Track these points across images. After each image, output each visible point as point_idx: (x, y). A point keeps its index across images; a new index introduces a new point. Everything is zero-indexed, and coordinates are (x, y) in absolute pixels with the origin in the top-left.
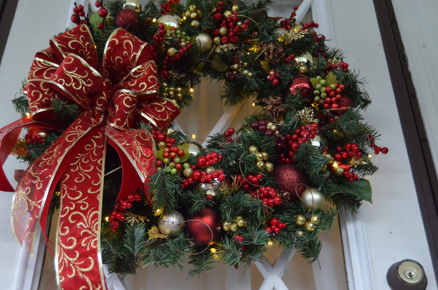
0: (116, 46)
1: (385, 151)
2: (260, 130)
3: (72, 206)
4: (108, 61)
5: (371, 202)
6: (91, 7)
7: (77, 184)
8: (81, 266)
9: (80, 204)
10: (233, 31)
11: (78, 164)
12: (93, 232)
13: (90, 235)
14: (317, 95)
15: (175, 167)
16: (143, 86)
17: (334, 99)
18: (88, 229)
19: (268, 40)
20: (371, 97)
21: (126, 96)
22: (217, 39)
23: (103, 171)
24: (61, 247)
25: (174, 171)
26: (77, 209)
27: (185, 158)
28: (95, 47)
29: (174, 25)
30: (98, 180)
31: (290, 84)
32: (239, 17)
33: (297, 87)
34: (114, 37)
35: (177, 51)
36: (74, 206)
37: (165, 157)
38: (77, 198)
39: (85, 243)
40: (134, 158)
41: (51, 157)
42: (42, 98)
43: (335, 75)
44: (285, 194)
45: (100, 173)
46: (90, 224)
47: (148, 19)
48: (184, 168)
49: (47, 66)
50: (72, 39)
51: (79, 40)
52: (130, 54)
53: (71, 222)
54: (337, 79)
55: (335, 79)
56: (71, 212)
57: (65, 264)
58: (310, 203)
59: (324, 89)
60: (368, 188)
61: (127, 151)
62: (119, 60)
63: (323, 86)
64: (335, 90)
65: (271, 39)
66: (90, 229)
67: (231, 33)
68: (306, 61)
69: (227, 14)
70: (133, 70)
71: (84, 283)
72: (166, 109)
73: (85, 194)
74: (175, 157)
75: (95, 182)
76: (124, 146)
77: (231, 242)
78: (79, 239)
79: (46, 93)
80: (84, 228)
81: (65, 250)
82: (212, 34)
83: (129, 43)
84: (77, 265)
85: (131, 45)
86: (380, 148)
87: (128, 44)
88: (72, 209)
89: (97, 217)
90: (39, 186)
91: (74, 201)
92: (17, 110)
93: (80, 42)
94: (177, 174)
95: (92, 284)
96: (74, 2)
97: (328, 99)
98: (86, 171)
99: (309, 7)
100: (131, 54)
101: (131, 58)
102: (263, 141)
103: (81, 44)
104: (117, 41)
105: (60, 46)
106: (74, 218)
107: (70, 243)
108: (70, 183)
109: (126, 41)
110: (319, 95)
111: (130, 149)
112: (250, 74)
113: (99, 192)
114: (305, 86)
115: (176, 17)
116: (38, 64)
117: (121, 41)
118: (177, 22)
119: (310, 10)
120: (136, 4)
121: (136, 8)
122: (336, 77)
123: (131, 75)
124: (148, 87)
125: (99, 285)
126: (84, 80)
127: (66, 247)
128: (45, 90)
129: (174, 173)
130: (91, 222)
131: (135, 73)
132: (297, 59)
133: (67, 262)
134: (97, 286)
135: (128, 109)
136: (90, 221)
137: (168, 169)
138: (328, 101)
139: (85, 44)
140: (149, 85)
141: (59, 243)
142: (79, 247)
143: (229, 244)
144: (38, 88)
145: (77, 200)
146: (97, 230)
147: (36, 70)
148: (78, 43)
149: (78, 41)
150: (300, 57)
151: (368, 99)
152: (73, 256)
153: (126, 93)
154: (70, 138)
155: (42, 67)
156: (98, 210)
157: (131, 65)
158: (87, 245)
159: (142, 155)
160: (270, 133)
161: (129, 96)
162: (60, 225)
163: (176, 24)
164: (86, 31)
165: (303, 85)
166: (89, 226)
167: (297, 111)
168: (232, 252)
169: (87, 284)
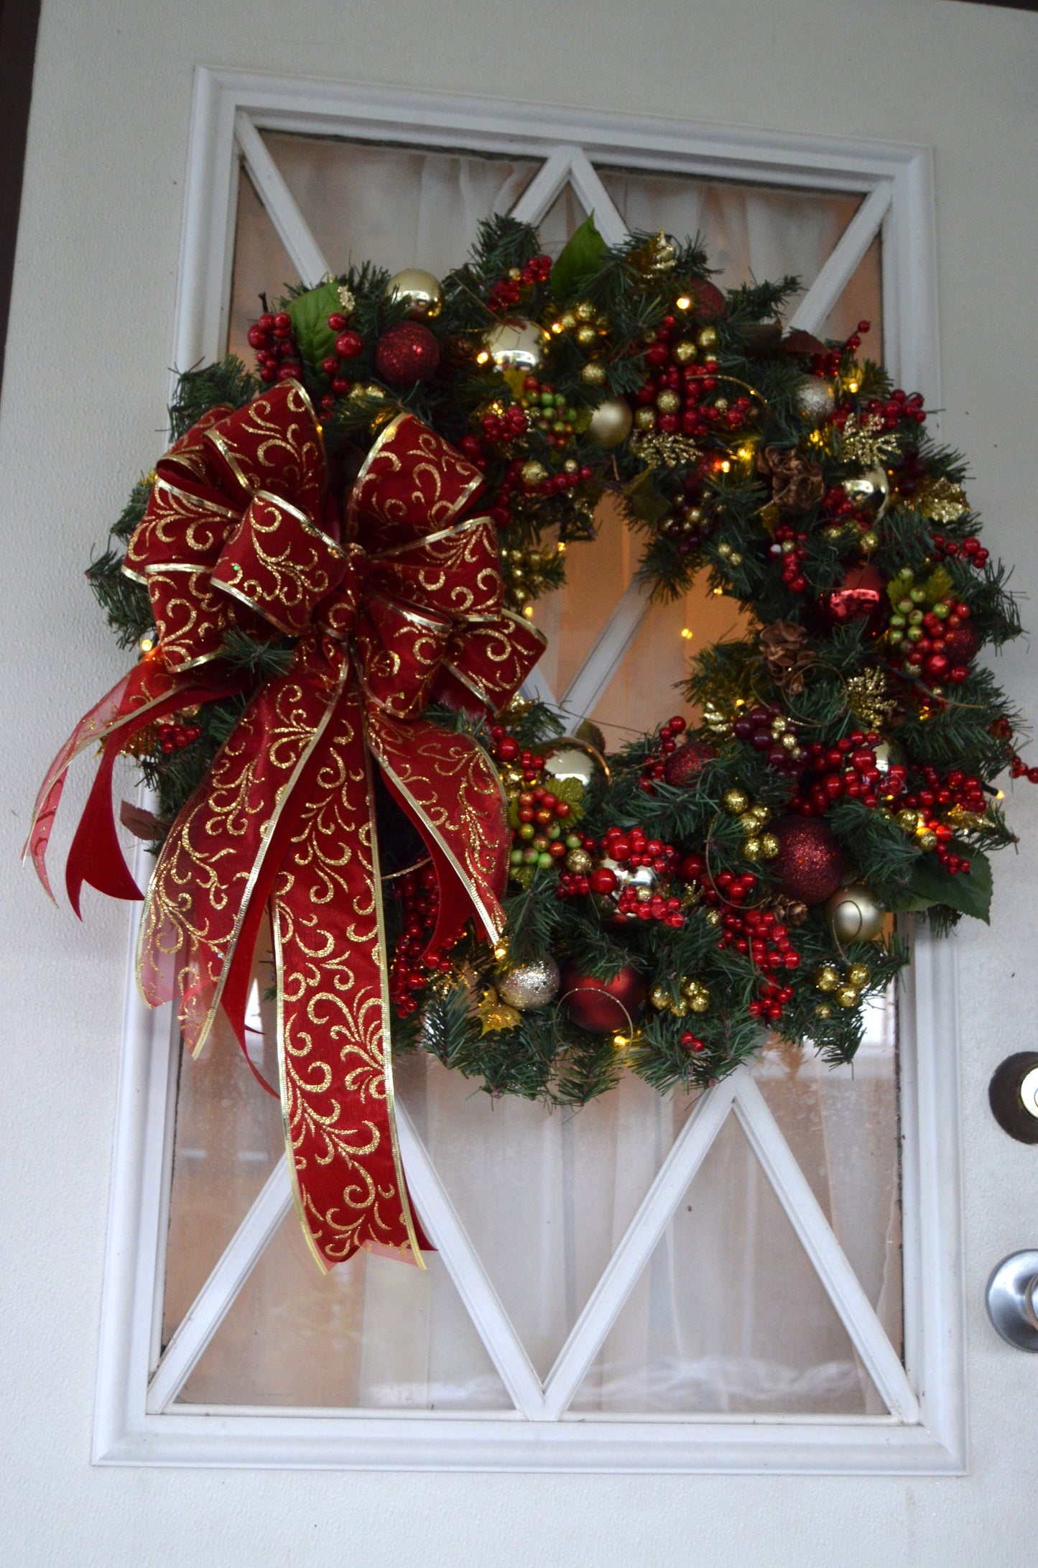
0: (394, 472)
1: (1036, 775)
2: (758, 747)
3: (313, 977)
4: (365, 502)
5: (987, 920)
6: (247, 167)
7: (316, 908)
8: (348, 1141)
9: (335, 972)
10: (696, 410)
11: (309, 839)
12: (373, 1058)
13: (365, 1064)
14: (896, 628)
15: (548, 850)
16: (462, 598)
17: (940, 645)
18: (356, 1043)
19: (787, 443)
20: (1025, 620)
21: (421, 635)
22: (646, 417)
23: (375, 869)
24: (294, 1086)
25: (546, 860)
26: (326, 985)
27: (571, 821)
29: (529, 357)
30: (366, 898)
31: (838, 586)
32: (720, 380)
33: (850, 596)
34: (386, 447)
35: (545, 474)
36: (318, 976)
37: (523, 821)
38: (321, 954)
39: (354, 1082)
40: (470, 876)
41: (234, 805)
42: (197, 625)
43: (949, 578)
44: (798, 910)
45: (370, 875)
46: (362, 1032)
47: (463, 349)
48: (568, 850)
49: (197, 513)
50: (268, 438)
51: (285, 440)
52: (431, 503)
53: (315, 1021)
54: (954, 587)
55: (948, 587)
56: (311, 992)
57: (308, 1130)
58: (850, 927)
59: (919, 616)
60: (984, 883)
61: (450, 846)
62: (394, 508)
63: (917, 606)
64: (945, 621)
65: (796, 441)
66: (362, 1046)
67: (690, 416)
68: (871, 490)
69: (685, 351)
70: (432, 538)
71: (356, 1178)
72: (514, 651)
73: (342, 942)
74: (549, 822)
75: (362, 907)
76: (441, 829)
77: (664, 1032)
78: (338, 1070)
79: (204, 606)
80: (350, 1043)
81: (306, 1095)
82: (632, 403)
83: (430, 474)
84: (338, 1136)
85: (434, 480)
86: (1027, 767)
87: (426, 475)
88: (313, 983)
89: (379, 1018)
90: (218, 900)
91: (317, 962)
93: (289, 447)
94: (552, 868)
95: (375, 1184)
96: (261, 291)
97: (925, 644)
98: (328, 861)
99: (877, 230)
100: (435, 503)
101: (433, 512)
102: (766, 788)
103: (292, 451)
104: (397, 464)
105: (236, 459)
106: (322, 1008)
107: (317, 1077)
108: (299, 905)
109: (423, 466)
110: (905, 629)
111: (459, 844)
112: (735, 558)
113: (374, 941)
114: (869, 597)
115: (532, 330)
116: (172, 502)
117: (409, 462)
118: (536, 348)
119: (878, 239)
120: (431, 294)
121: (431, 305)
122: (951, 583)
123: (424, 547)
124: (475, 603)
125: (391, 1187)
126: (309, 575)
127: (308, 1087)
128: (201, 596)
129: (547, 866)
130: (366, 1031)
131: (437, 545)
132: (849, 485)
133: (313, 1127)
134: (387, 1190)
135: (424, 669)
136: (361, 1021)
137: (533, 856)
138: (923, 648)
139: (301, 449)
140: (480, 597)
141: (288, 1074)
142: (338, 1089)
143: (662, 1036)
144: (183, 592)
145: (325, 960)
146: (381, 1050)
147: (168, 520)
148: (285, 448)
149: (284, 444)
150: (859, 479)
151: (1016, 623)
152: (328, 1112)
153: (423, 627)
154: (282, 755)
155: (183, 512)
156: (379, 996)
157: (429, 526)
158: (360, 1087)
159: (482, 845)
160: (781, 756)
161: (430, 637)
162: (285, 1025)
163: (534, 355)
164: (303, 409)
165: (864, 594)
166: (359, 1036)
167: (846, 678)
168: (667, 1060)
169: (362, 1183)
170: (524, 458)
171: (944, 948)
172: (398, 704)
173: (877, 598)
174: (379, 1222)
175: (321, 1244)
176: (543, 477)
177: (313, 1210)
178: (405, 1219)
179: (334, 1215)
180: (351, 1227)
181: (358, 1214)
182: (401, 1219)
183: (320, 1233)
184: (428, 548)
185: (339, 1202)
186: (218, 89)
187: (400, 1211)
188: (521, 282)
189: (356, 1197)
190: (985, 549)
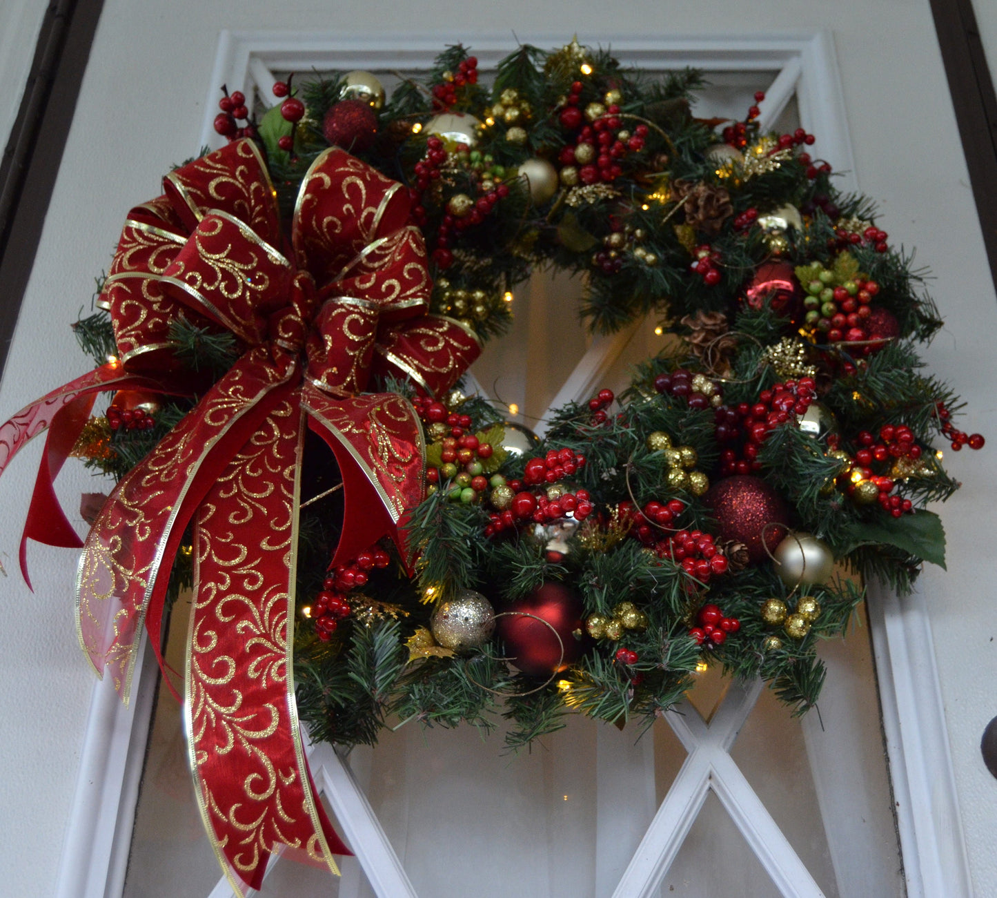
0: (325, 190)
1: (977, 442)
2: (676, 395)
3: (223, 582)
4: (305, 227)
5: (944, 567)
6: (260, 95)
7: (233, 528)
8: (247, 726)
9: (244, 577)
10: (608, 153)
11: (235, 478)
12: (275, 644)
13: (268, 651)
14: (811, 307)
15: (470, 485)
16: (391, 289)
17: (853, 317)
18: (262, 635)
19: (694, 175)
20: (944, 312)
21: (351, 313)
22: (568, 173)
23: (296, 496)
24: (198, 680)
25: (468, 493)
26: (236, 587)
27: (495, 464)
28: (274, 193)
29: (465, 138)
30: (284, 516)
31: (748, 282)
32: (623, 118)
33: (765, 290)
34: (319, 170)
35: (471, 202)
36: (228, 581)
37: (445, 460)
38: (234, 562)
39: (256, 670)
40: (371, 465)
41: (169, 463)
42: (147, 320)
43: (855, 260)
44: (737, 548)
45: (290, 501)
46: (267, 624)
47: (401, 125)
48: (491, 488)
49: (157, 241)
50: (217, 175)
51: (234, 177)
52: (359, 211)
53: (222, 619)
54: (861, 269)
55: (855, 270)
56: (221, 595)
57: (209, 721)
58: (796, 570)
59: (829, 293)
60: (935, 532)
61: (355, 446)
62: (332, 225)
63: (826, 285)
64: (855, 296)
65: (701, 171)
66: (267, 636)
67: (603, 159)
68: (784, 225)
69: (594, 111)
70: (367, 250)
71: (257, 766)
72: (447, 344)
73: (254, 552)
74: (469, 460)
75: (279, 524)
76: (349, 435)
77: (606, 666)
78: (242, 660)
79: (155, 307)
80: (255, 635)
81: (208, 688)
82: (556, 160)
83: (356, 185)
84: (237, 723)
85: (360, 190)
86: (965, 435)
87: (353, 188)
88: (223, 588)
89: (285, 609)
90: (142, 533)
91: (228, 570)
92: (86, 349)
93: (237, 183)
94: (475, 501)
95: (276, 770)
96: (222, 85)
97: (840, 318)
98: (255, 495)
99: (792, 93)
100: (362, 211)
101: (362, 220)
103: (240, 186)
104: (327, 180)
105: (189, 192)
106: (228, 609)
107: (221, 670)
108: (218, 526)
109: (349, 179)
110: (818, 308)
111: (363, 443)
112: (651, 258)
113: (288, 548)
114: (782, 287)
115: (469, 119)
116: (136, 235)
117: (337, 179)
118: (471, 131)
119: (794, 100)
120: (372, 88)
121: (372, 98)
122: (858, 265)
123: (361, 261)
124: (403, 291)
125: (292, 771)
126: (249, 274)
127: (212, 681)
128: (152, 299)
129: (469, 499)
130: (270, 620)
131: (372, 257)
132: (762, 221)
133: (213, 716)
134: (287, 775)
135: (354, 345)
136: (266, 616)
137: (452, 490)
138: (838, 322)
139: (249, 188)
140: (405, 285)
141: (193, 671)
142: (241, 680)
143: (603, 670)
144: (137, 295)
145: (236, 567)
146: (284, 637)
147: (132, 251)
148: (233, 184)
149: (231, 180)
150: (771, 214)
151: (936, 316)
152: (229, 701)
153: (351, 305)
154: (215, 417)
155: (145, 242)
156: (286, 591)
157: (362, 238)
158: (261, 675)
159: (392, 457)
160: (700, 401)
161: (357, 313)
162: (195, 627)
163: (470, 137)
164: (251, 156)
165: (778, 284)
166: (265, 628)
167: (764, 346)
168: (609, 691)
169: (262, 770)
170: (450, 193)
172: (332, 380)
173: (791, 288)
174: (281, 813)
175: (229, 852)
176: (469, 205)
177: (216, 810)
178: (309, 806)
179: (237, 812)
180: (254, 825)
181: (259, 806)
182: (305, 808)
183: (226, 840)
184: (364, 261)
185: (242, 797)
186: (235, 43)
187: (302, 797)
188: (455, 83)
189: (259, 787)
190: (883, 232)
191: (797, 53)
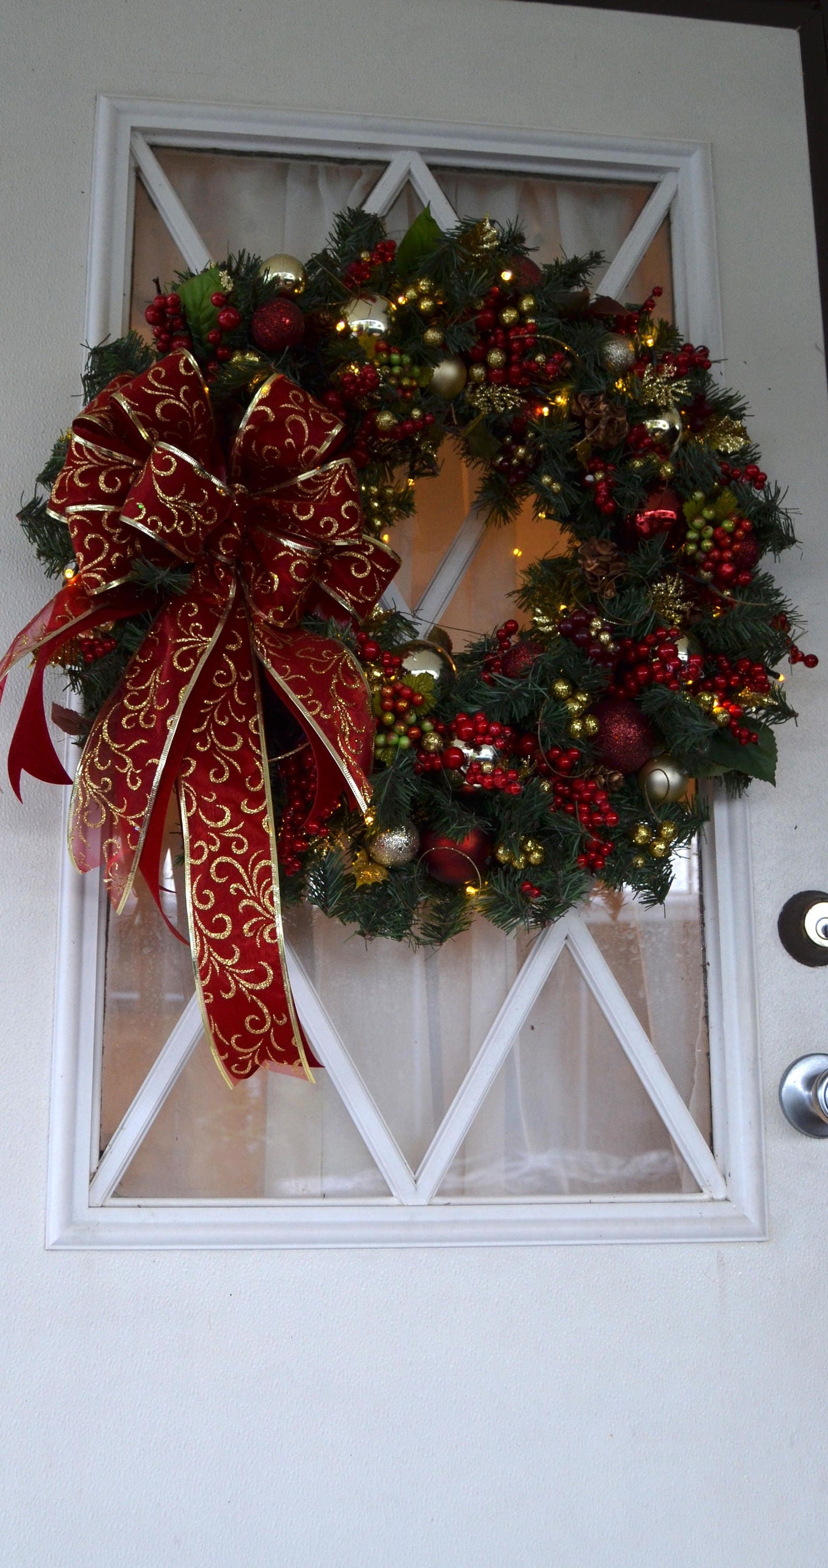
0: (269, 423)
1: (811, 661)
2: (579, 643)
3: (214, 844)
4: (246, 448)
5: (774, 783)
6: (142, 177)
7: (215, 787)
8: (247, 978)
9: (231, 840)
10: (520, 364)
11: (208, 729)
12: (266, 909)
13: (260, 915)
14: (691, 541)
15: (407, 734)
16: (329, 526)
17: (728, 555)
18: (251, 898)
19: (596, 390)
20: (800, 529)
21: (296, 558)
22: (478, 372)
23: (263, 753)
24: (201, 934)
25: (405, 742)
26: (225, 850)
27: (425, 709)
29: (379, 325)
30: (256, 777)
31: (642, 507)
32: (540, 338)
33: (652, 516)
34: (262, 402)
35: (395, 421)
36: (218, 843)
37: (385, 710)
38: (220, 824)
39: (250, 930)
40: (342, 756)
41: (144, 703)
42: (110, 555)
43: (735, 498)
44: (616, 778)
45: (259, 758)
46: (256, 889)
47: (324, 319)
48: (423, 733)
49: (108, 462)
50: (163, 398)
51: (178, 399)
52: (300, 447)
53: (217, 880)
54: (739, 506)
55: (734, 505)
56: (213, 856)
57: (214, 970)
58: (660, 791)
59: (710, 531)
60: (770, 752)
61: (325, 732)
62: (271, 452)
63: (709, 522)
64: (731, 535)
66: (257, 900)
67: (514, 369)
68: (667, 428)
69: (509, 316)
70: (302, 477)
71: (255, 1009)
72: (374, 569)
73: (236, 811)
74: (406, 710)
75: (253, 785)
76: (317, 717)
77: (508, 882)
78: (238, 921)
79: (115, 539)
80: (246, 897)
81: (211, 941)
82: (466, 361)
83: (299, 424)
84: (239, 975)
85: (303, 428)
86: (803, 654)
87: (295, 425)
88: (214, 849)
89: (270, 876)
90: (134, 783)
91: (217, 831)
93: (181, 405)
94: (410, 748)
95: (271, 1014)
96: (155, 277)
97: (716, 554)
98: (224, 748)
99: (667, 213)
100: (304, 447)
101: (303, 453)
102: (587, 677)
103: (184, 408)
104: (272, 417)
105: (138, 416)
106: (222, 869)
107: (220, 926)
108: (200, 783)
109: (293, 417)
110: (698, 542)
111: (332, 730)
112: (556, 487)
113: (264, 813)
114: (668, 516)
115: (381, 303)
116: (86, 454)
117: (282, 414)
118: (385, 317)
119: (667, 220)
120: (296, 275)
121: (297, 284)
122: (737, 502)
123: (296, 485)
124: (339, 531)
125: (284, 1016)
126: (201, 511)
127: (213, 935)
128: (112, 531)
129: (406, 747)
130: (259, 887)
131: (307, 483)
132: (648, 424)
133: (217, 968)
134: (280, 1018)
135: (299, 586)
136: (255, 879)
137: (394, 739)
138: (714, 557)
139: (192, 406)
140: (344, 525)
141: (196, 924)
142: (237, 935)
143: (505, 885)
144: (97, 527)
145: (223, 829)
146: (272, 903)
147: (83, 469)
148: (178, 406)
149: (177, 403)
150: (657, 419)
151: (791, 535)
152: (230, 955)
153: (297, 551)
154: (183, 661)
155: (95, 462)
156: (269, 859)
157: (300, 467)
158: (255, 934)
159: (351, 731)
160: (598, 650)
161: (303, 559)
162: (192, 885)
163: (383, 323)
164: (193, 373)
165: (664, 514)
166: (254, 892)
167: (650, 584)
168: (511, 905)
169: (260, 1013)
170: (377, 409)
171: (738, 806)
172: (278, 616)
173: (675, 517)
174: (275, 1045)
175: (228, 1064)
176: (394, 423)
177: (220, 1036)
178: (297, 1041)
179: (237, 1040)
180: (252, 1050)
181: (256, 1038)
182: (293, 1042)
183: (227, 1055)
184: (299, 485)
185: (242, 1030)
186: (116, 113)
187: (291, 1035)
188: (371, 263)
189: (255, 1025)
190: (764, 474)
191: (676, 170)
